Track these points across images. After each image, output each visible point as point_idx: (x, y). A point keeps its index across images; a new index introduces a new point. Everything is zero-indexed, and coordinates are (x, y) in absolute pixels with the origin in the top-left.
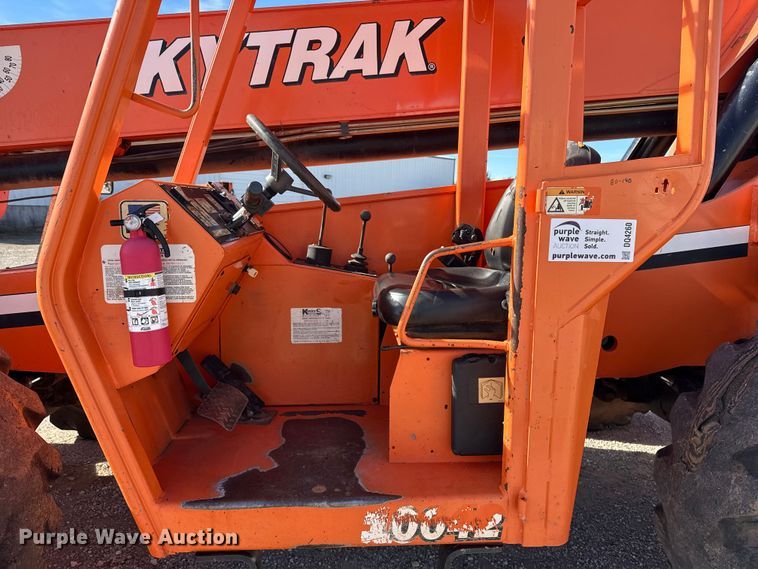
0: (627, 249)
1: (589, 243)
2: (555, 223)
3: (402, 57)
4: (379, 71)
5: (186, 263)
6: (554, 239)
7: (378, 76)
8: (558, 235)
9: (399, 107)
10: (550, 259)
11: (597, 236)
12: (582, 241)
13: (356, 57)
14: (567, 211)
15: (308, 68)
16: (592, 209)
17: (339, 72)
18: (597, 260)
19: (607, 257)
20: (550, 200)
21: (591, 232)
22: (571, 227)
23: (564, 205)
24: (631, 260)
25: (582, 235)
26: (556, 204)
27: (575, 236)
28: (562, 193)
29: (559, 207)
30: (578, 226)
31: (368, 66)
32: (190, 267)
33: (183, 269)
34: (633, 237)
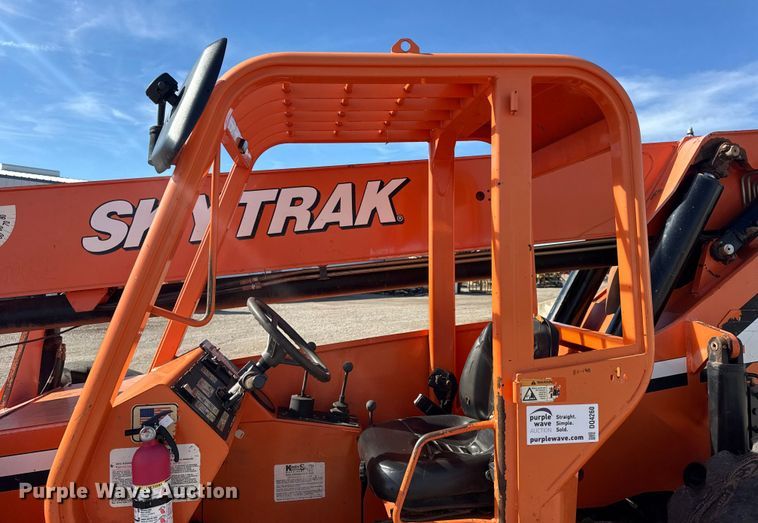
0: (592, 430)
1: (560, 427)
2: (530, 410)
3: (374, 211)
4: (354, 222)
5: (192, 462)
6: (530, 425)
7: (353, 227)
8: (534, 421)
9: (372, 253)
10: (529, 443)
11: (566, 420)
12: (554, 426)
13: (334, 211)
14: (539, 400)
15: (291, 221)
16: (561, 396)
17: (318, 224)
18: (568, 442)
19: (576, 438)
20: (524, 390)
21: (561, 418)
22: (543, 413)
23: (536, 394)
24: (597, 440)
25: (553, 420)
26: (530, 392)
27: (548, 421)
28: (533, 383)
29: (533, 395)
30: (550, 412)
31: (345, 218)
32: (196, 465)
33: (189, 468)
34: (596, 419)
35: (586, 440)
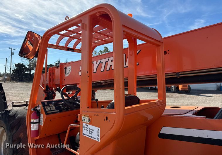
0: (98, 137)
2: (84, 124)
6: (83, 129)
10: (83, 134)
12: (89, 131)
14: (86, 121)
15: (111, 66)
16: (91, 122)
19: (94, 138)
22: (86, 126)
24: (99, 141)
26: (84, 118)
27: (87, 129)
30: (88, 126)
33: (42, 119)
34: (99, 133)
35: (96, 140)
